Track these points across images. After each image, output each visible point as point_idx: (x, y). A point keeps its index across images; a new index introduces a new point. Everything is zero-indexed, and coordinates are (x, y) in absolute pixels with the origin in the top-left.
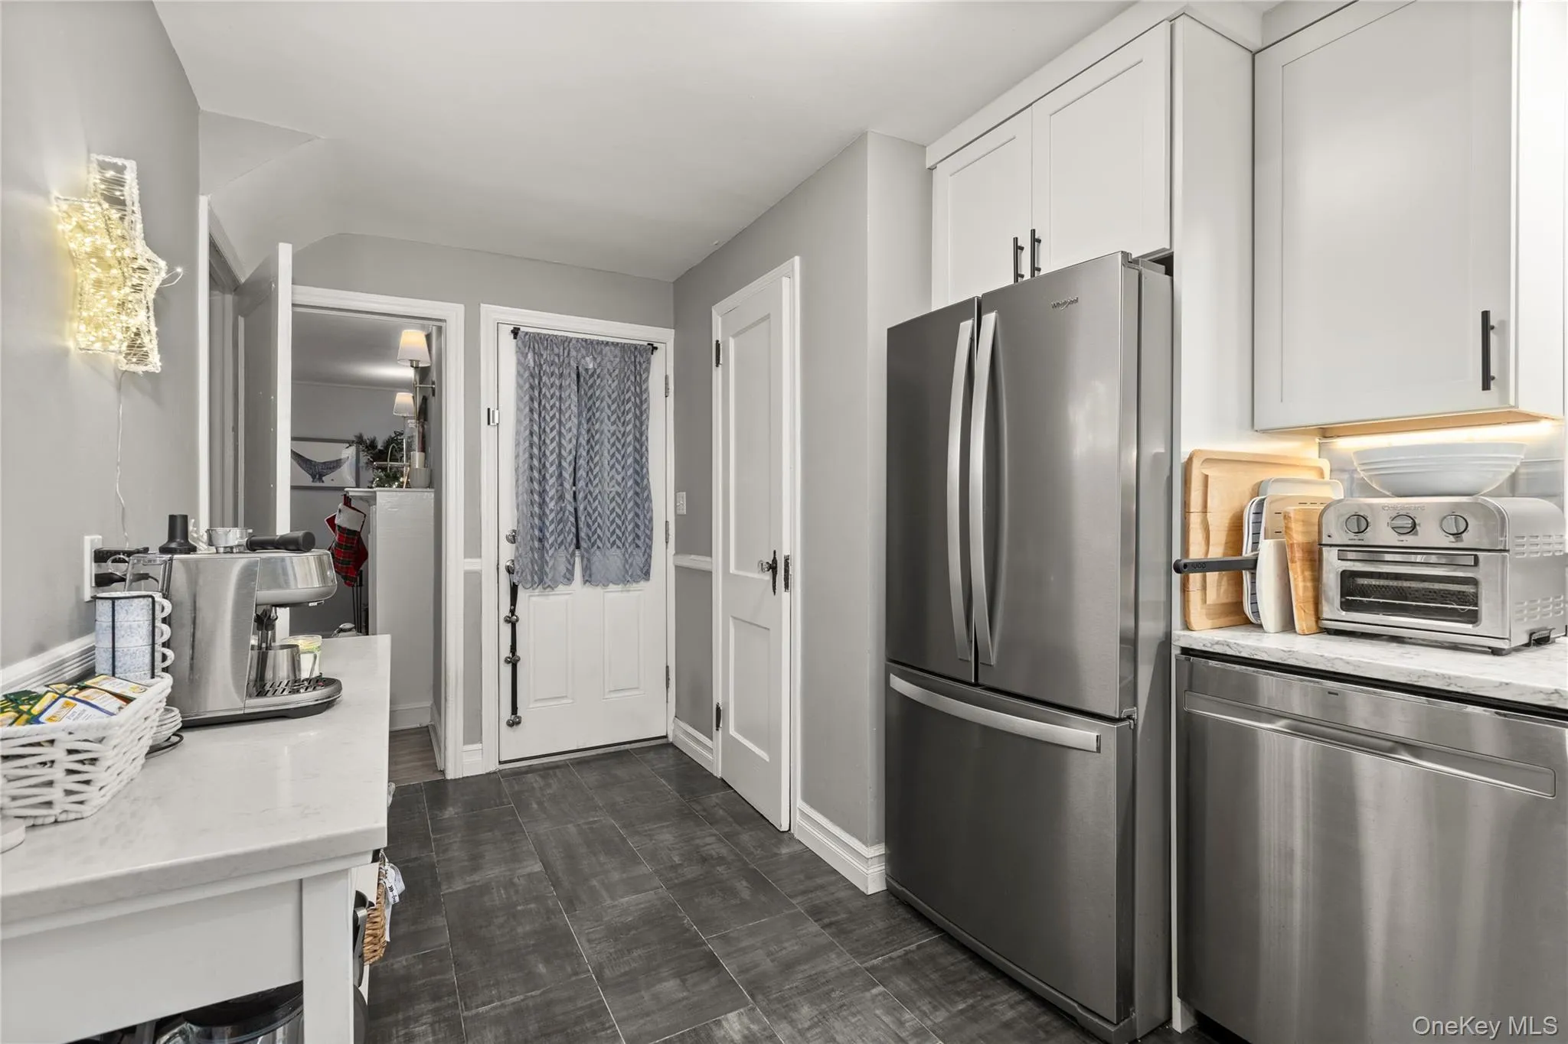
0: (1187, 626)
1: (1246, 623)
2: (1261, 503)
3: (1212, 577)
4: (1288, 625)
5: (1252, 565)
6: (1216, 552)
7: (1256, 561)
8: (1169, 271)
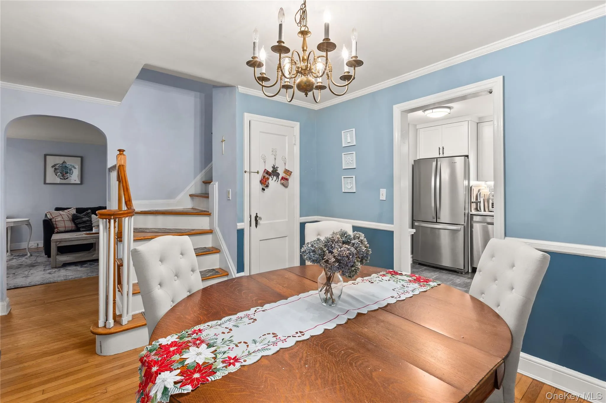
0: (471, 211)
1: (478, 211)
2: (480, 193)
3: (474, 204)
4: (485, 211)
5: (480, 202)
6: (474, 201)
7: (480, 201)
8: (468, 158)
